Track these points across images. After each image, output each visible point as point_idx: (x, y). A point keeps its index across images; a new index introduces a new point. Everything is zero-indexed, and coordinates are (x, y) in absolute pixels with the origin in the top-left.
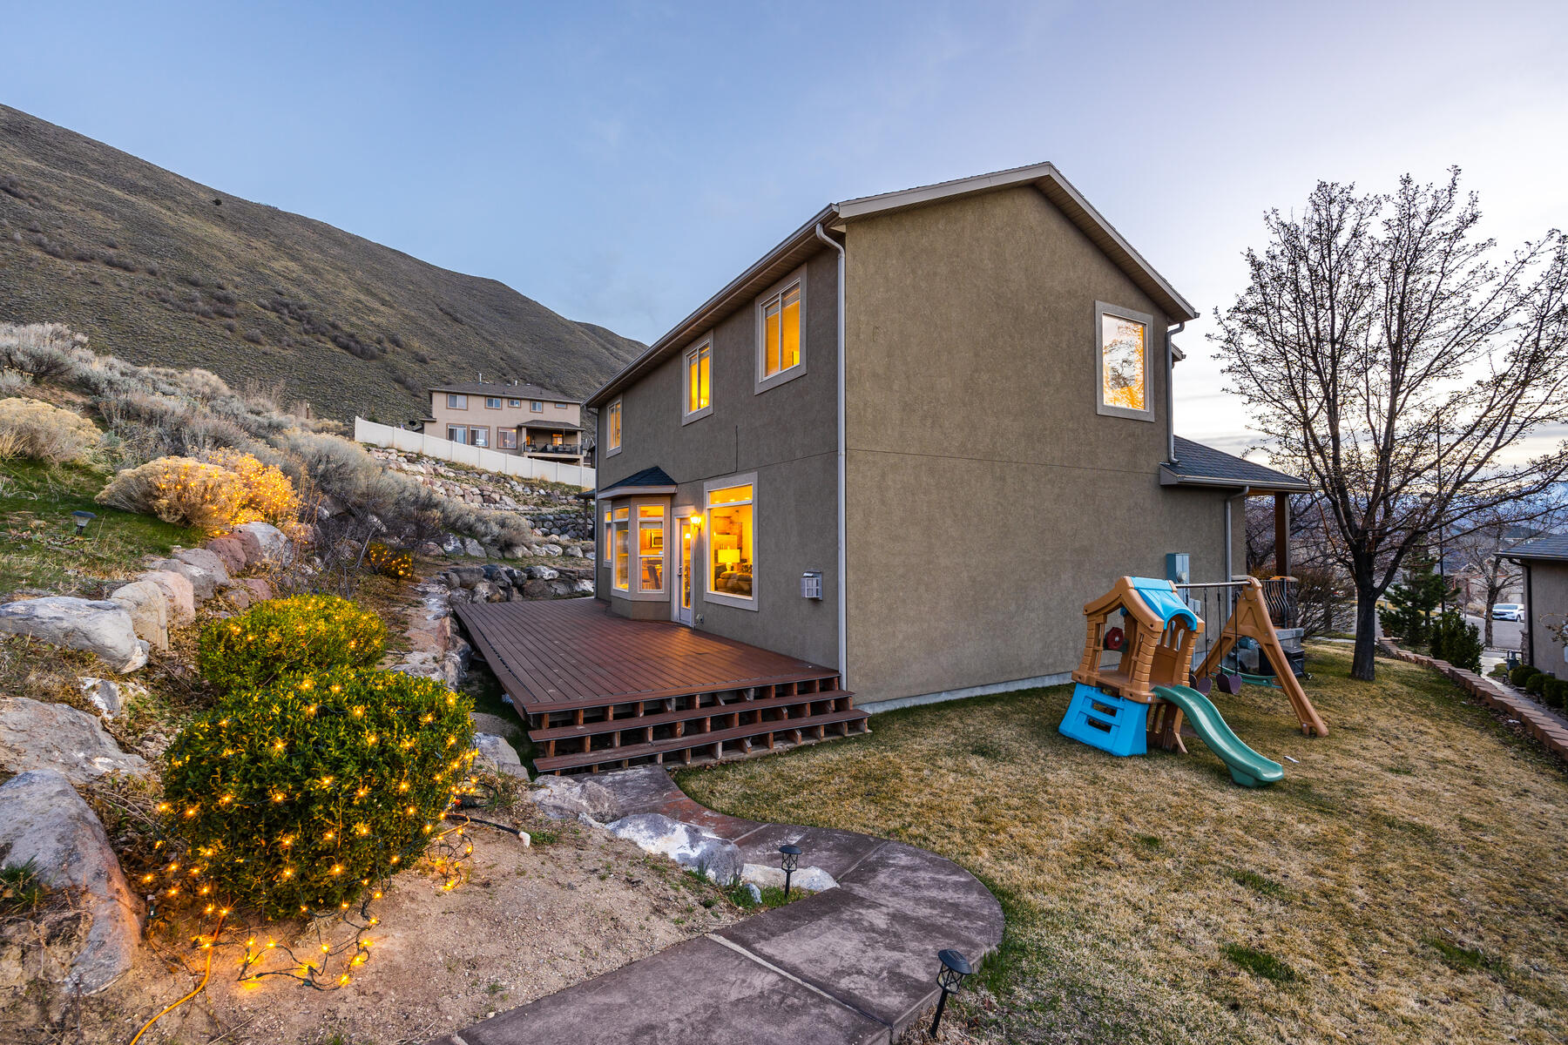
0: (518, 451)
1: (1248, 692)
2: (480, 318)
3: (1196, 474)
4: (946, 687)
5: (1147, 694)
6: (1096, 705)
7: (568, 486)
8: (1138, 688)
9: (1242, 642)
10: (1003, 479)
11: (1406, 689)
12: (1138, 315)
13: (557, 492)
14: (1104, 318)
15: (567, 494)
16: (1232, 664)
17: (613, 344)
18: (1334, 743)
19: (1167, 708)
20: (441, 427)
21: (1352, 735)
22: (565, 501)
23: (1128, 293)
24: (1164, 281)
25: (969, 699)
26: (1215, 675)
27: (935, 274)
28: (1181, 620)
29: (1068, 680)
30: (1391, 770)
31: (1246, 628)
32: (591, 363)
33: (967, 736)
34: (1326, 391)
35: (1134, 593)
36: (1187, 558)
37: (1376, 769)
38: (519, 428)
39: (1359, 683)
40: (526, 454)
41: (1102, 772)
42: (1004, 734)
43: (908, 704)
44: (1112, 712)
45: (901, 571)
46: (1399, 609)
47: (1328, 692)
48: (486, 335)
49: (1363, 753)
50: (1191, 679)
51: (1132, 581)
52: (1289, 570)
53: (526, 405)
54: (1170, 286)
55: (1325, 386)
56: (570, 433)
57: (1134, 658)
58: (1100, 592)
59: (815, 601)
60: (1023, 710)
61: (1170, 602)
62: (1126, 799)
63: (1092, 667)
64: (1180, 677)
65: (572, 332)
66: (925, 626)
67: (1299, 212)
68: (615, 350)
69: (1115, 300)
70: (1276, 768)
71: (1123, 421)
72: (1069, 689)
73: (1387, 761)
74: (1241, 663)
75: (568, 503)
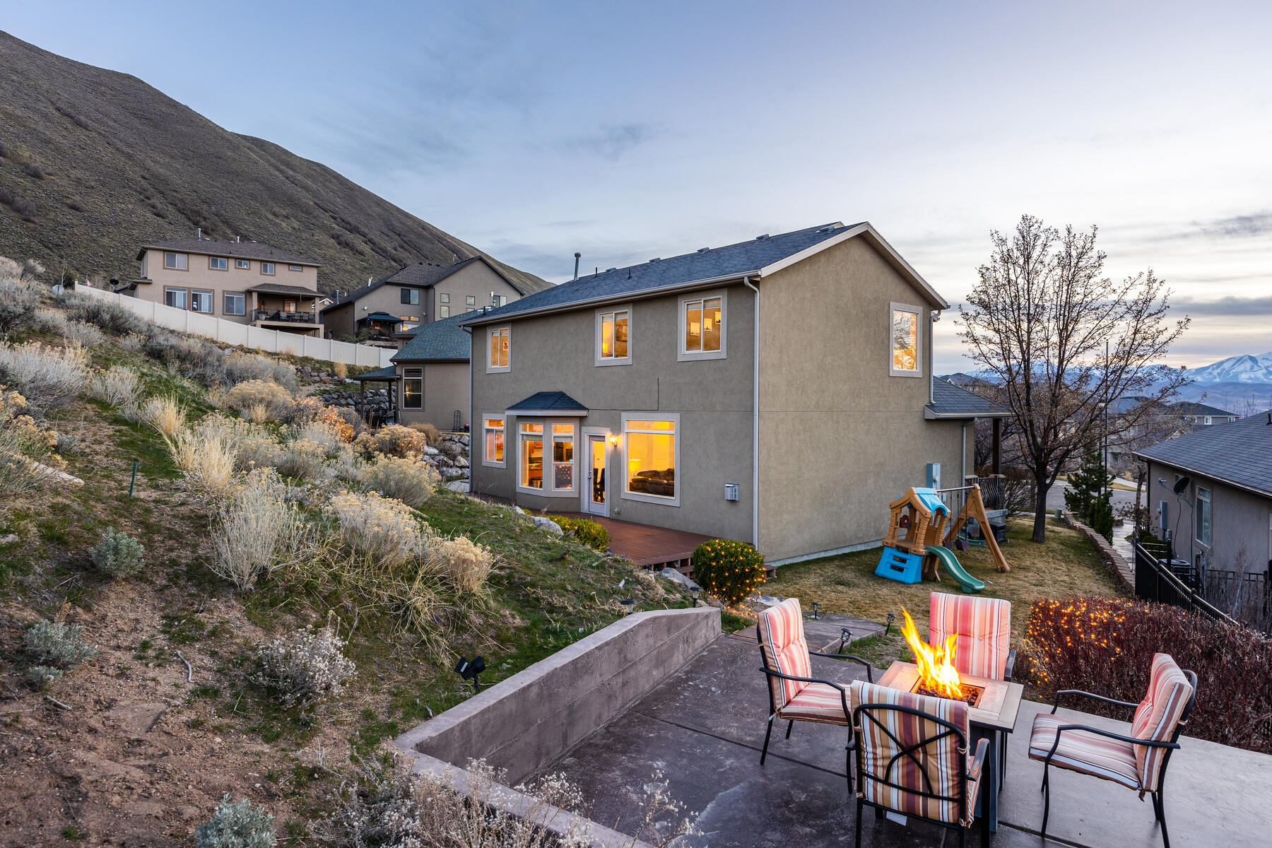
0: (248, 320)
1: (971, 551)
2: (112, 124)
3: (946, 411)
4: (807, 552)
5: (922, 551)
6: (895, 558)
7: (318, 362)
8: (918, 547)
9: (970, 521)
10: (838, 422)
11: (1061, 547)
12: (914, 308)
13: (308, 368)
14: (895, 312)
15: (319, 370)
16: (964, 534)
17: (288, 165)
18: (1012, 575)
19: (931, 557)
20: (158, 290)
21: (1022, 571)
22: (317, 379)
23: (909, 294)
24: (930, 287)
25: (818, 559)
26: (954, 541)
27: (804, 298)
28: (940, 511)
29: (879, 544)
30: (1034, 585)
31: (971, 513)
32: (261, 188)
33: (829, 577)
34: (1023, 356)
35: (917, 497)
36: (939, 466)
37: (1027, 585)
38: (249, 293)
39: (1035, 544)
40: (259, 323)
41: (902, 590)
42: (848, 575)
43: (788, 562)
44: (904, 561)
45: (785, 483)
46: (1077, 491)
47: (1016, 550)
48: (119, 145)
49: (1026, 579)
50: (943, 542)
51: (916, 490)
52: (1000, 470)
53: (256, 267)
54: (933, 290)
55: (1023, 352)
56: (305, 298)
57: (916, 531)
58: (898, 495)
59: (733, 501)
60: (851, 564)
61: (934, 501)
62: (916, 600)
63: (893, 537)
64: (938, 541)
65: (236, 148)
66: (797, 515)
67: (1011, 233)
68: (291, 173)
69: (900, 300)
70: (981, 584)
71: (904, 379)
72: (881, 549)
73: (1034, 582)
74: (969, 534)
75: (321, 381)
